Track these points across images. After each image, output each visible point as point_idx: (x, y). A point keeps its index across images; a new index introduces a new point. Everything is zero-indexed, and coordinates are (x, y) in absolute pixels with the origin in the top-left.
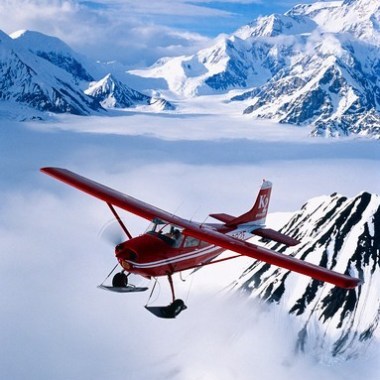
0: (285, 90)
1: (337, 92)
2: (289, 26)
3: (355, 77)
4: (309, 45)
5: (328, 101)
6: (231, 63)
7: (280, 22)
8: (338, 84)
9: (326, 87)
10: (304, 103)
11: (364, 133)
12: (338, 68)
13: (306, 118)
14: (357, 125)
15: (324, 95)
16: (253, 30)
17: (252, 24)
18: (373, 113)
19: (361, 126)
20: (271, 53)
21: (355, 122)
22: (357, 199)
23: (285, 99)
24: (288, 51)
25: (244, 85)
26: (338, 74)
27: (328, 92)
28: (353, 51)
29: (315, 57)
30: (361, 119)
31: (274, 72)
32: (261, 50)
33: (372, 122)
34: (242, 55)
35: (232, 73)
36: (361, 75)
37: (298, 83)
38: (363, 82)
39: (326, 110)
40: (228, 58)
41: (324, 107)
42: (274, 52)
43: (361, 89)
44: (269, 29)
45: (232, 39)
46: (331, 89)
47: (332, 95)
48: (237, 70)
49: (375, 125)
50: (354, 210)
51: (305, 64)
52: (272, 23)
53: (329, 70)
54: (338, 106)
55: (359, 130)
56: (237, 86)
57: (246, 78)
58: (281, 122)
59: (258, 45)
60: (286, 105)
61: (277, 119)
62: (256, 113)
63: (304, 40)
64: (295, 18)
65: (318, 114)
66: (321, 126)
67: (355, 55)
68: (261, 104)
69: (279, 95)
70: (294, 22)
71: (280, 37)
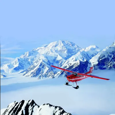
0: (32, 69)
1: (43, 68)
2: (32, 54)
3: (47, 64)
4: (37, 58)
5: (42, 70)
6: (20, 64)
7: (30, 53)
8: (44, 66)
9: (41, 67)
10: (36, 71)
11: (50, 77)
12: (43, 62)
13: (37, 75)
14: (48, 75)
15: (41, 69)
16: (24, 55)
17: (24, 54)
18: (52, 72)
19: (49, 75)
20: (29, 61)
21: (48, 74)
22: (20, 103)
23: (32, 71)
24: (33, 60)
25: (23, 69)
26: (43, 63)
27: (42, 68)
28: (47, 58)
29: (39, 60)
30: (49, 74)
31: (30, 65)
32: (26, 60)
33: (52, 74)
34: (22, 62)
35: (20, 66)
36: (49, 63)
37: (34, 67)
38: (50, 65)
39: (42, 72)
40: (19, 63)
41: (41, 72)
42: (29, 60)
43: (49, 67)
44: (28, 55)
45: (19, 58)
46: (42, 67)
47: (43, 69)
48: (21, 65)
49: (52, 75)
50: (19, 107)
51: (36, 62)
52: (28, 53)
53: (41, 63)
54: (44, 71)
55: (49, 76)
56: (22, 69)
57: (24, 67)
58: (31, 77)
59: (26, 59)
60: (32, 72)
61: (30, 76)
62: (25, 75)
63: (36, 57)
64: (33, 52)
65: (40, 74)
66: (40, 77)
67: (48, 59)
68: (27, 73)
69: (30, 70)
70: (34, 53)
71: (30, 57)
